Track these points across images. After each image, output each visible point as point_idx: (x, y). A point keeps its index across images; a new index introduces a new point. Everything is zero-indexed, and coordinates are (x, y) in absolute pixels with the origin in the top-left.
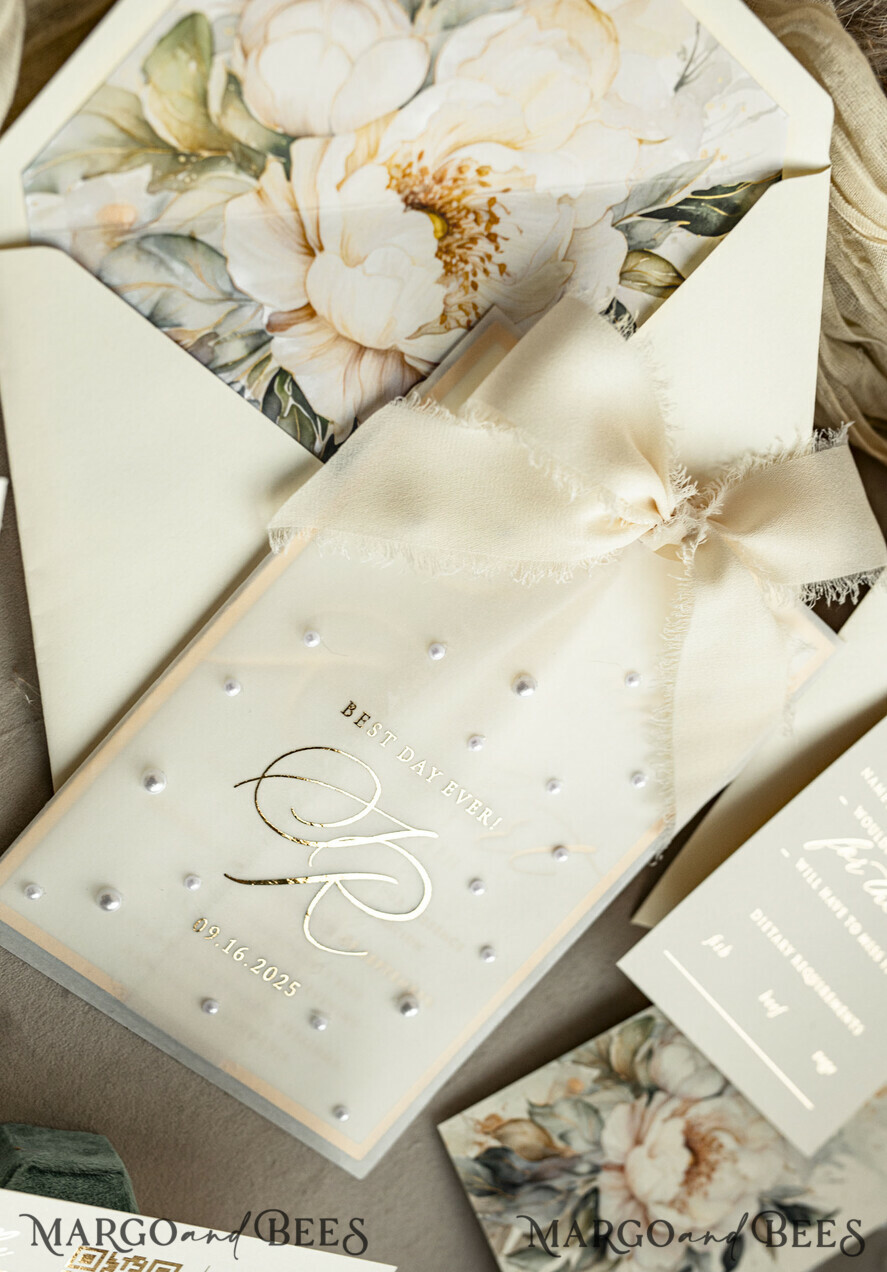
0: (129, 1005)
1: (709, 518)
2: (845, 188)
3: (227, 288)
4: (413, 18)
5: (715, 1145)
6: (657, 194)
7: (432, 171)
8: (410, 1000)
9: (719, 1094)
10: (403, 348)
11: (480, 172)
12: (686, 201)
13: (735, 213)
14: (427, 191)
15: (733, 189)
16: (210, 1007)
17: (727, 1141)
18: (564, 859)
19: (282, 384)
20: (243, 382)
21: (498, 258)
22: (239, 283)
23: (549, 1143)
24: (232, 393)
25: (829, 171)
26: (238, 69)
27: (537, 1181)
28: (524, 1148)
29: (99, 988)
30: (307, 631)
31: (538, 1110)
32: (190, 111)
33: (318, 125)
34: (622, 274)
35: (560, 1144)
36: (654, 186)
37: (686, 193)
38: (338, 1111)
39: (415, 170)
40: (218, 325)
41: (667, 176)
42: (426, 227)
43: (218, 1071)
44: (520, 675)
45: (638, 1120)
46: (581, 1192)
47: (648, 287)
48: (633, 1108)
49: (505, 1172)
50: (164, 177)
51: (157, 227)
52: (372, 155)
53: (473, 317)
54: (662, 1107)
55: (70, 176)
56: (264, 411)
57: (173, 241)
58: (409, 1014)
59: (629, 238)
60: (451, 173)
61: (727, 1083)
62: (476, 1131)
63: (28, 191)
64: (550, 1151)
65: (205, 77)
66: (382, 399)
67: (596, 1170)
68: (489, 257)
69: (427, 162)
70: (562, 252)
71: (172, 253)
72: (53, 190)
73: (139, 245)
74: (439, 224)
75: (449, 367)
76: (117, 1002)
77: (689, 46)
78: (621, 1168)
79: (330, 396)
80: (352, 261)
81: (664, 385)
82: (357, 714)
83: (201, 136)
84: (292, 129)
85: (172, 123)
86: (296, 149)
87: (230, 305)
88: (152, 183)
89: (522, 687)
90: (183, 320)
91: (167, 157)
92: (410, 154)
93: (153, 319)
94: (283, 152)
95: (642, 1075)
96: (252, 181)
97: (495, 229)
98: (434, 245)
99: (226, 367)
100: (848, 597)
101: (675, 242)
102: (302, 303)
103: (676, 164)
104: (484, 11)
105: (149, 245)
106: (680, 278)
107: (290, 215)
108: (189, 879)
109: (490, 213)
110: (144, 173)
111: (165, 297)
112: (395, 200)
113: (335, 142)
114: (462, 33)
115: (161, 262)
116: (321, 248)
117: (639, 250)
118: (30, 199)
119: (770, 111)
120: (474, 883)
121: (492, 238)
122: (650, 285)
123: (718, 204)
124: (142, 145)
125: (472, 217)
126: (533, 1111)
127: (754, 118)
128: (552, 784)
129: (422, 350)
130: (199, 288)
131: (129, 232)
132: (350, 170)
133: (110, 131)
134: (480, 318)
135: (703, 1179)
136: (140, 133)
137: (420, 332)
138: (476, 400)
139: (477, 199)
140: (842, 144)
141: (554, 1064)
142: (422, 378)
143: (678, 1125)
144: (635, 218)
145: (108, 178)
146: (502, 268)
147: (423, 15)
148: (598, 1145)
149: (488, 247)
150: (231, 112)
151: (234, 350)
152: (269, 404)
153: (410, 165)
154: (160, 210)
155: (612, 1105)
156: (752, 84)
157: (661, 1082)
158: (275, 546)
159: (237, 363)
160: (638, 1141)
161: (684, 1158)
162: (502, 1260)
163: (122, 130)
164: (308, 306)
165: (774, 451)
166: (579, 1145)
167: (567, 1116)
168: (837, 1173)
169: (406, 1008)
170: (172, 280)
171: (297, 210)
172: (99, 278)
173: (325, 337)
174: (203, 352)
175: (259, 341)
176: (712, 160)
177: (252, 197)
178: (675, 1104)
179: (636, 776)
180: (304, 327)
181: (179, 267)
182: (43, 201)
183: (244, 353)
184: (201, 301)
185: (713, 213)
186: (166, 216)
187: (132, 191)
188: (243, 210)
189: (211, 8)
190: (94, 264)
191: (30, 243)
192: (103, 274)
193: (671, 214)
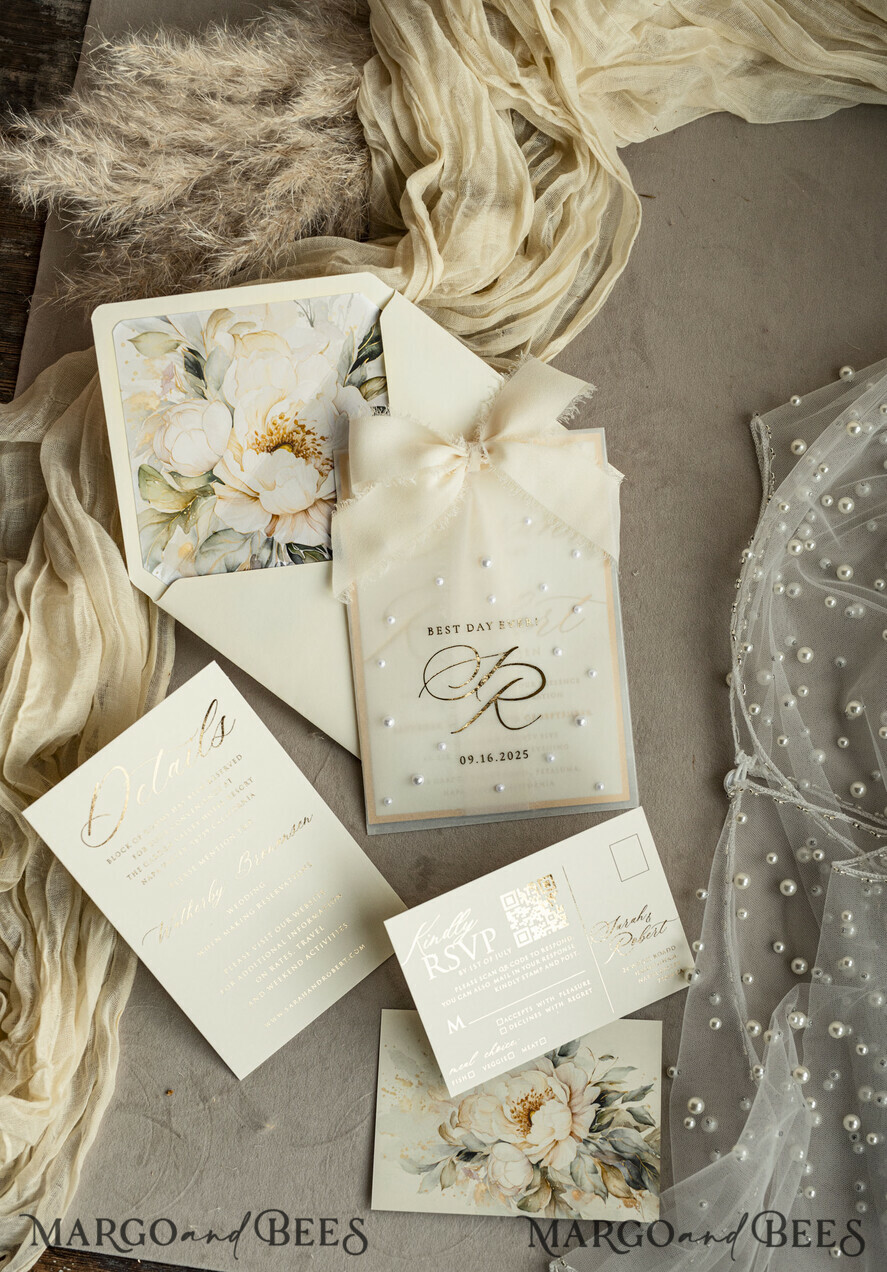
0: (468, 814)
1: (485, 440)
3: (242, 537)
4: (205, 398)
6: (347, 362)
7: (265, 434)
8: (578, 718)
10: (318, 497)
11: (281, 418)
12: (359, 353)
13: (378, 339)
14: (272, 441)
15: (371, 332)
16: (499, 789)
18: (580, 610)
19: (292, 549)
20: (279, 561)
21: (317, 437)
22: (245, 532)
24: (279, 568)
25: (396, 292)
26: (172, 469)
29: (450, 818)
30: (385, 618)
32: (172, 496)
33: (215, 459)
34: (365, 397)
36: (343, 361)
37: (357, 351)
38: (597, 787)
39: (260, 439)
40: (251, 551)
41: (342, 355)
42: (284, 453)
43: (530, 811)
44: (480, 561)
50: (186, 524)
51: (201, 541)
52: (241, 450)
53: (331, 463)
55: (158, 554)
56: (296, 563)
57: (210, 540)
58: (583, 722)
59: (354, 385)
60: (273, 428)
63: (151, 572)
65: (164, 481)
66: (330, 520)
68: (315, 439)
69: (261, 433)
70: (337, 413)
71: (214, 544)
72: (159, 563)
73: (202, 553)
74: (287, 447)
75: (340, 486)
76: (463, 817)
77: (300, 310)
79: (312, 536)
80: (273, 487)
81: (409, 416)
82: (435, 630)
83: (183, 500)
84: (208, 469)
85: (172, 506)
86: (214, 473)
87: (249, 541)
88: (184, 530)
89: (484, 563)
90: (240, 561)
91: (180, 518)
92: (252, 436)
93: (229, 571)
94: (213, 478)
96: (214, 496)
97: (306, 429)
98: (292, 455)
99: (268, 562)
100: (574, 413)
101: (370, 369)
102: (270, 517)
103: (341, 348)
104: (224, 372)
105: (205, 549)
106: (385, 378)
107: (238, 494)
108: (438, 746)
109: (300, 426)
110: (179, 529)
111: (226, 559)
112: (265, 455)
113: (225, 458)
114: (224, 387)
115: (213, 550)
116: (258, 494)
117: (361, 385)
118: (154, 573)
119: (351, 299)
120: (554, 651)
121: (308, 433)
122: (379, 391)
123: (372, 342)
124: (169, 521)
125: (295, 433)
127: (349, 306)
128: (541, 587)
129: (326, 491)
130: (235, 546)
131: (194, 552)
132: (240, 462)
133: (155, 527)
134: (332, 461)
136: (164, 518)
137: (318, 486)
138: (354, 488)
139: (290, 426)
142: (335, 500)
144: (348, 377)
145: (169, 542)
146: (322, 438)
147: (206, 395)
149: (311, 437)
150: (183, 484)
151: (265, 554)
152: (295, 559)
153: (257, 440)
154: (196, 535)
156: (335, 297)
158: (347, 603)
159: (270, 557)
163: (158, 523)
164: (273, 515)
165: (492, 393)
169: (579, 722)
170: (221, 554)
171: (237, 490)
172: (200, 575)
173: (289, 520)
174: (256, 565)
175: (270, 543)
176: (352, 332)
177: (218, 501)
179: (572, 553)
180: (279, 523)
181: (220, 547)
182: (159, 569)
183: (269, 551)
184: (239, 549)
185: (373, 347)
186: (200, 535)
187: (181, 539)
188: (221, 508)
189: (143, 460)
190: (194, 572)
191: (168, 586)
192: (200, 573)
193: (359, 363)
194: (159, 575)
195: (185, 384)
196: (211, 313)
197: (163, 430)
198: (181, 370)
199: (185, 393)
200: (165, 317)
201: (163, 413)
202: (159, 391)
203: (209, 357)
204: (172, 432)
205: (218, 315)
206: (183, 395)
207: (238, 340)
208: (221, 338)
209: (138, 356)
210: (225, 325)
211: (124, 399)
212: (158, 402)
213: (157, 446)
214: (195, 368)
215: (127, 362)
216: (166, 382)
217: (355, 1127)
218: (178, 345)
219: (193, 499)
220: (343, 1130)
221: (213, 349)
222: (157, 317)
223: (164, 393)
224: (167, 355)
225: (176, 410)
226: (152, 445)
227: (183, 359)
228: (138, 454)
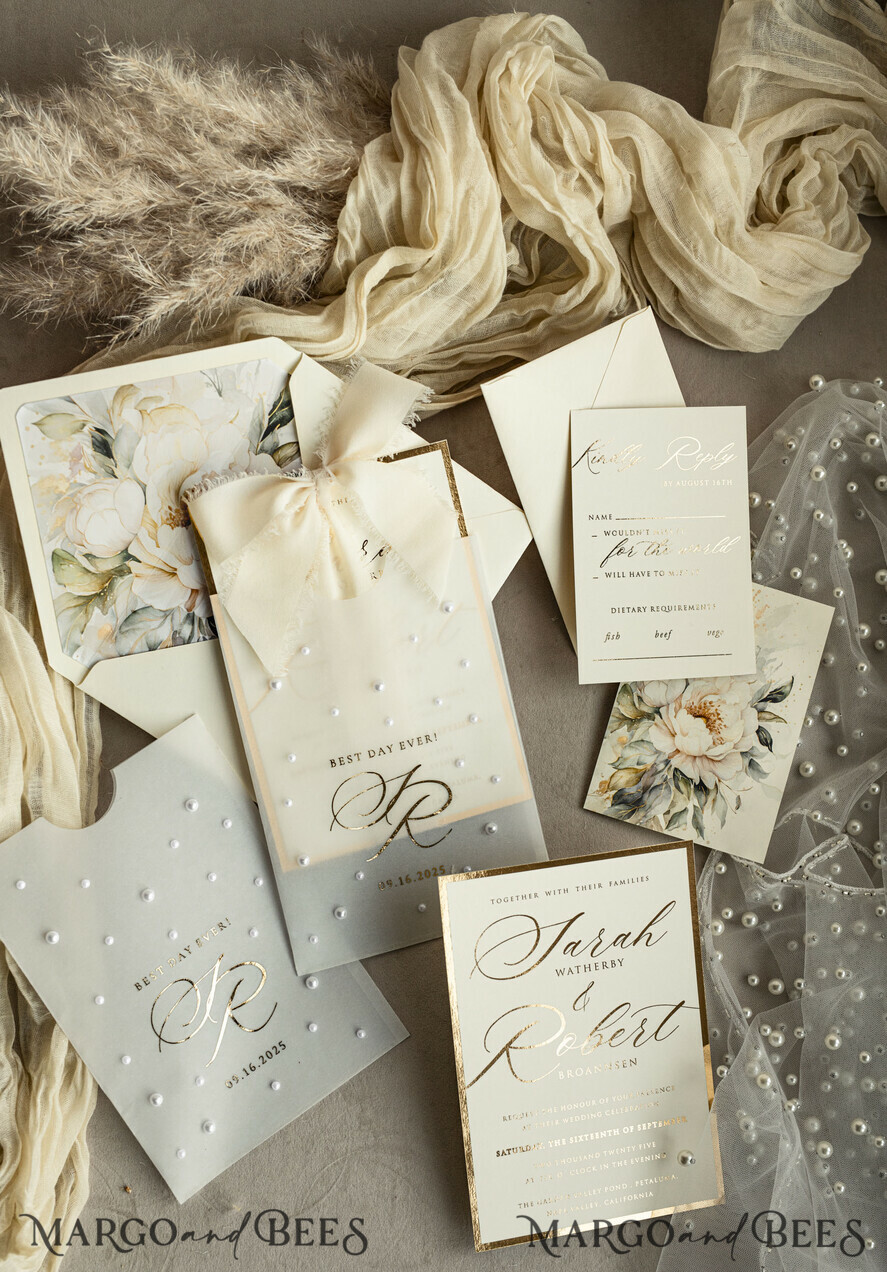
2: (317, 353)
3: (162, 614)
4: (116, 477)
5: (708, 704)
6: (258, 429)
9: (687, 684)
12: (270, 420)
13: (289, 403)
15: (280, 398)
17: (709, 698)
20: (201, 636)
22: (165, 609)
23: (637, 771)
25: (303, 355)
26: (86, 552)
27: (646, 789)
28: (628, 782)
31: (617, 764)
32: (87, 578)
33: (128, 537)
34: (278, 465)
35: (641, 767)
36: (253, 429)
37: (267, 417)
39: (174, 514)
40: (173, 628)
41: (252, 425)
45: (664, 727)
46: (670, 776)
47: (292, 458)
48: (656, 724)
49: (630, 798)
50: (104, 605)
51: (120, 621)
52: (155, 526)
54: (668, 714)
55: (77, 637)
57: (130, 620)
59: (266, 452)
61: (687, 680)
62: (601, 795)
63: (71, 655)
64: (639, 774)
65: (79, 564)
67: (667, 762)
71: (131, 624)
72: (79, 646)
73: (121, 633)
77: (206, 379)
78: (678, 751)
83: (99, 581)
84: (123, 548)
85: (89, 588)
86: (129, 552)
87: (169, 617)
88: (102, 611)
90: (161, 638)
91: (97, 599)
93: (152, 649)
94: (128, 556)
95: (645, 709)
96: (130, 575)
99: (190, 638)
101: (283, 435)
102: (189, 592)
103: (252, 415)
104: (133, 449)
105: (124, 629)
106: (297, 443)
107: (154, 571)
110: (97, 611)
111: (147, 638)
113: (140, 536)
114: (134, 464)
115: (134, 629)
116: (176, 569)
117: (274, 451)
118: (74, 656)
119: (259, 365)
123: (282, 407)
124: (86, 604)
126: (616, 766)
127: (257, 371)
130: (156, 624)
131: (113, 633)
132: (155, 538)
133: (71, 612)
135: (718, 722)
136: (81, 601)
140: (296, 344)
141: (605, 740)
143: (683, 713)
144: (260, 444)
145: (88, 624)
147: (116, 474)
148: (657, 752)
150: (99, 565)
151: (186, 631)
153: (171, 515)
154: (115, 615)
155: (647, 731)
156: (242, 365)
157: (657, 704)
159: (192, 632)
160: (674, 735)
161: (701, 722)
162: (666, 832)
163: (75, 607)
164: (192, 590)
166: (649, 760)
167: (632, 755)
168: (775, 664)
170: (143, 632)
171: (154, 567)
172: (121, 656)
174: (178, 641)
175: (191, 618)
176: (261, 399)
177: (136, 579)
178: (672, 706)
180: (199, 598)
181: (141, 625)
182: (78, 652)
183: (191, 627)
184: (159, 627)
185: (283, 412)
186: (119, 613)
187: (100, 621)
188: (138, 587)
189: (56, 545)
190: (117, 654)
191: (90, 669)
192: (121, 653)
193: (270, 429)
194: (79, 659)
195: (94, 464)
196: (116, 389)
197: (75, 512)
198: (89, 450)
199: (95, 473)
200: (69, 397)
201: (73, 495)
202: (68, 473)
203: (116, 437)
204: (84, 514)
205: (124, 391)
206: (93, 476)
207: (145, 416)
208: (129, 415)
209: (44, 439)
210: (131, 402)
211: (32, 484)
212: (67, 485)
213: (69, 529)
214: (103, 446)
215: (32, 447)
216: (75, 464)
217: (322, 1198)
218: (84, 425)
219: (108, 581)
220: (310, 1201)
221: (120, 427)
222: (60, 398)
223: (73, 475)
224: (74, 436)
225: (86, 492)
226: (64, 529)
227: (90, 439)
228: (50, 540)
